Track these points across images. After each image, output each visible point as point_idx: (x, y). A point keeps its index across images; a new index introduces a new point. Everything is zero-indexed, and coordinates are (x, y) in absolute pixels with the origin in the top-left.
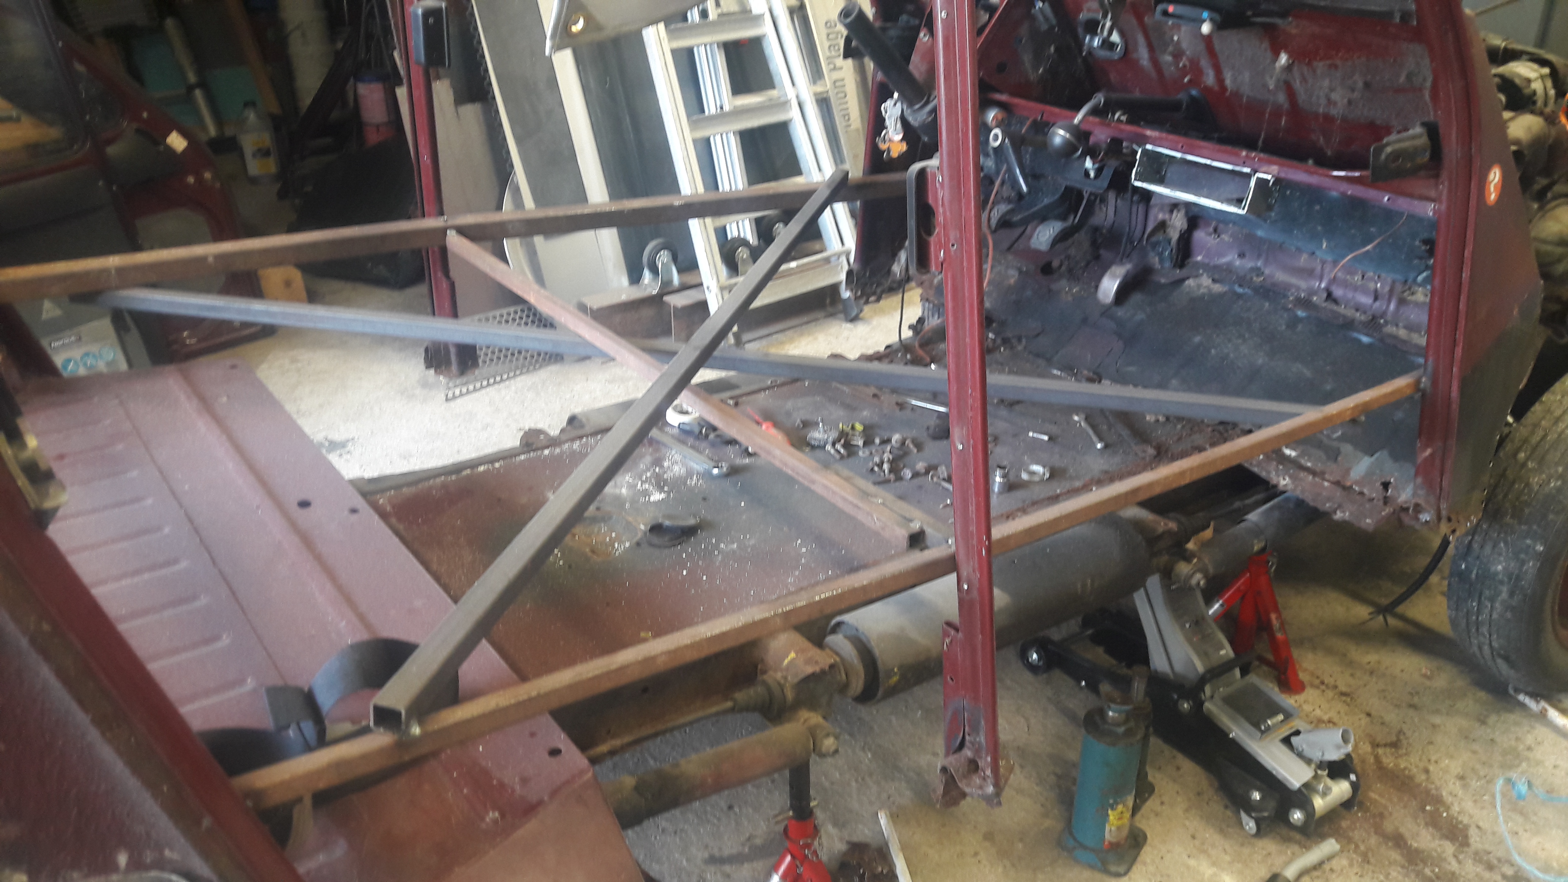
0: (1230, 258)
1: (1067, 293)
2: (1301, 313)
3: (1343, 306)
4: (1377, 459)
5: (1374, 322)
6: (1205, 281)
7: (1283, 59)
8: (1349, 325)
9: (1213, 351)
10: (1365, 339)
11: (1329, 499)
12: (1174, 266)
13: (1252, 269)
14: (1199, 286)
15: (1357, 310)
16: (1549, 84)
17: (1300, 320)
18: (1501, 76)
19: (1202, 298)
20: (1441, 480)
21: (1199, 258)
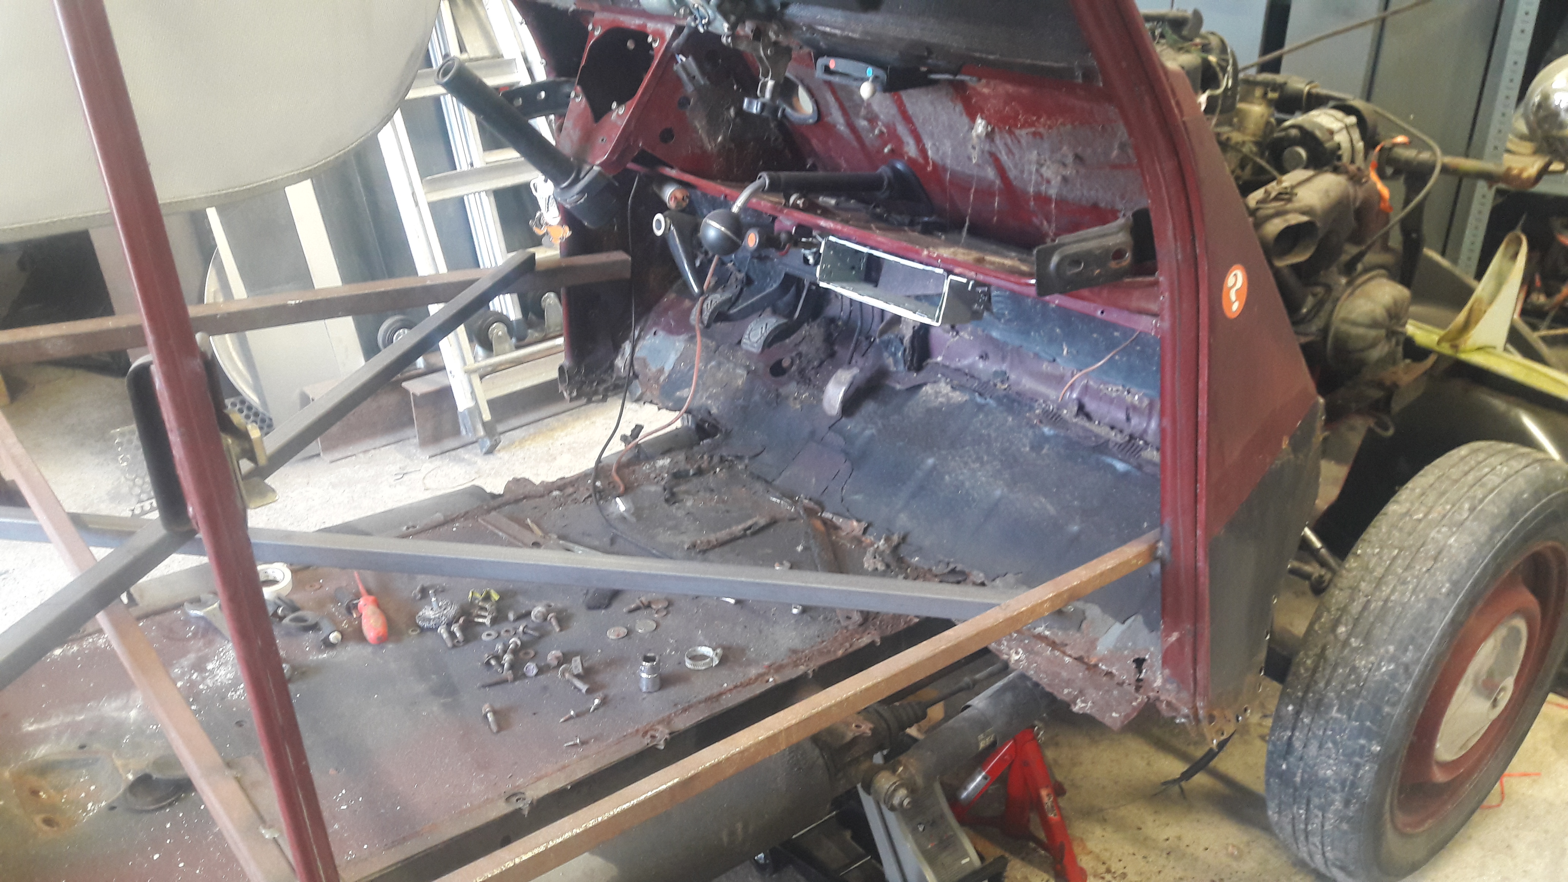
0: (971, 360)
1: (795, 399)
2: (1047, 430)
3: (1097, 422)
4: (1130, 627)
5: (1130, 445)
6: (944, 388)
7: (980, 126)
8: (1102, 447)
9: (947, 477)
10: (1120, 466)
11: (1069, 683)
12: (909, 369)
13: (996, 374)
14: (937, 394)
15: (1112, 428)
16: (1356, 135)
17: (1046, 439)
18: (1299, 127)
19: (938, 410)
20: (1195, 670)
21: (939, 359)
